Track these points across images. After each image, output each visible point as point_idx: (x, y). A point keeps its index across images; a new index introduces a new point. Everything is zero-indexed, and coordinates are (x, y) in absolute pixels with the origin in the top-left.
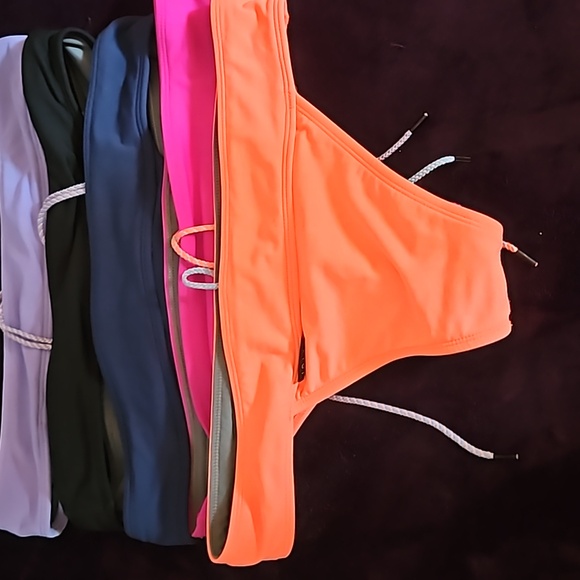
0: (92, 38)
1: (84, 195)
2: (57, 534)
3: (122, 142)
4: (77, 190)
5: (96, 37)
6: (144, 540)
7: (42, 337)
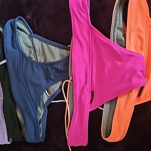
0: (3, 25)
1: (6, 62)
2: (10, 143)
3: (14, 49)
4: (4, 61)
5: (4, 25)
6: (31, 142)
7: (1, 97)
